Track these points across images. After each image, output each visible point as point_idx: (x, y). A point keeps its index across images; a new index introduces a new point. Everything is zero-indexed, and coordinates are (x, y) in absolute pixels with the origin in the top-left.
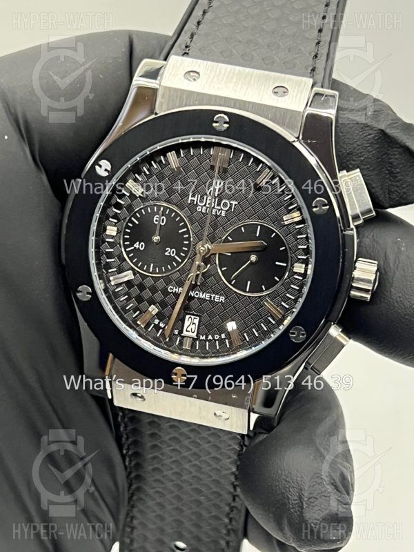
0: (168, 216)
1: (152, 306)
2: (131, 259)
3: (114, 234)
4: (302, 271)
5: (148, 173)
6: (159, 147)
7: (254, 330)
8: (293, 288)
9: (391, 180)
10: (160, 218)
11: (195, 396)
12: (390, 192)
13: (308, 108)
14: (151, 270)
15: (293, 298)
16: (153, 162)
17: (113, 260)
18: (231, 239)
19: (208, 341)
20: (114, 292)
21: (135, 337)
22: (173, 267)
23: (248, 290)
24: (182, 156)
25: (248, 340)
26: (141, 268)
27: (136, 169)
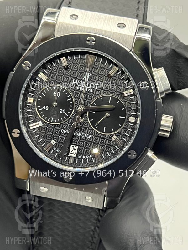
0: (61, 92)
1: (53, 140)
2: (41, 115)
3: (32, 101)
4: (134, 121)
5: (50, 69)
6: (56, 54)
7: (108, 153)
8: (129, 130)
9: (179, 76)
10: (57, 93)
11: (75, 188)
12: (178, 82)
13: (137, 34)
14: (52, 121)
15: (129, 135)
16: (53, 63)
17: (31, 116)
18: (95, 104)
19: (83, 158)
20: (32, 133)
21: (43, 157)
22: (64, 120)
23: (104, 131)
24: (69, 59)
25: (104, 158)
26: (47, 120)
27: (44, 66)
